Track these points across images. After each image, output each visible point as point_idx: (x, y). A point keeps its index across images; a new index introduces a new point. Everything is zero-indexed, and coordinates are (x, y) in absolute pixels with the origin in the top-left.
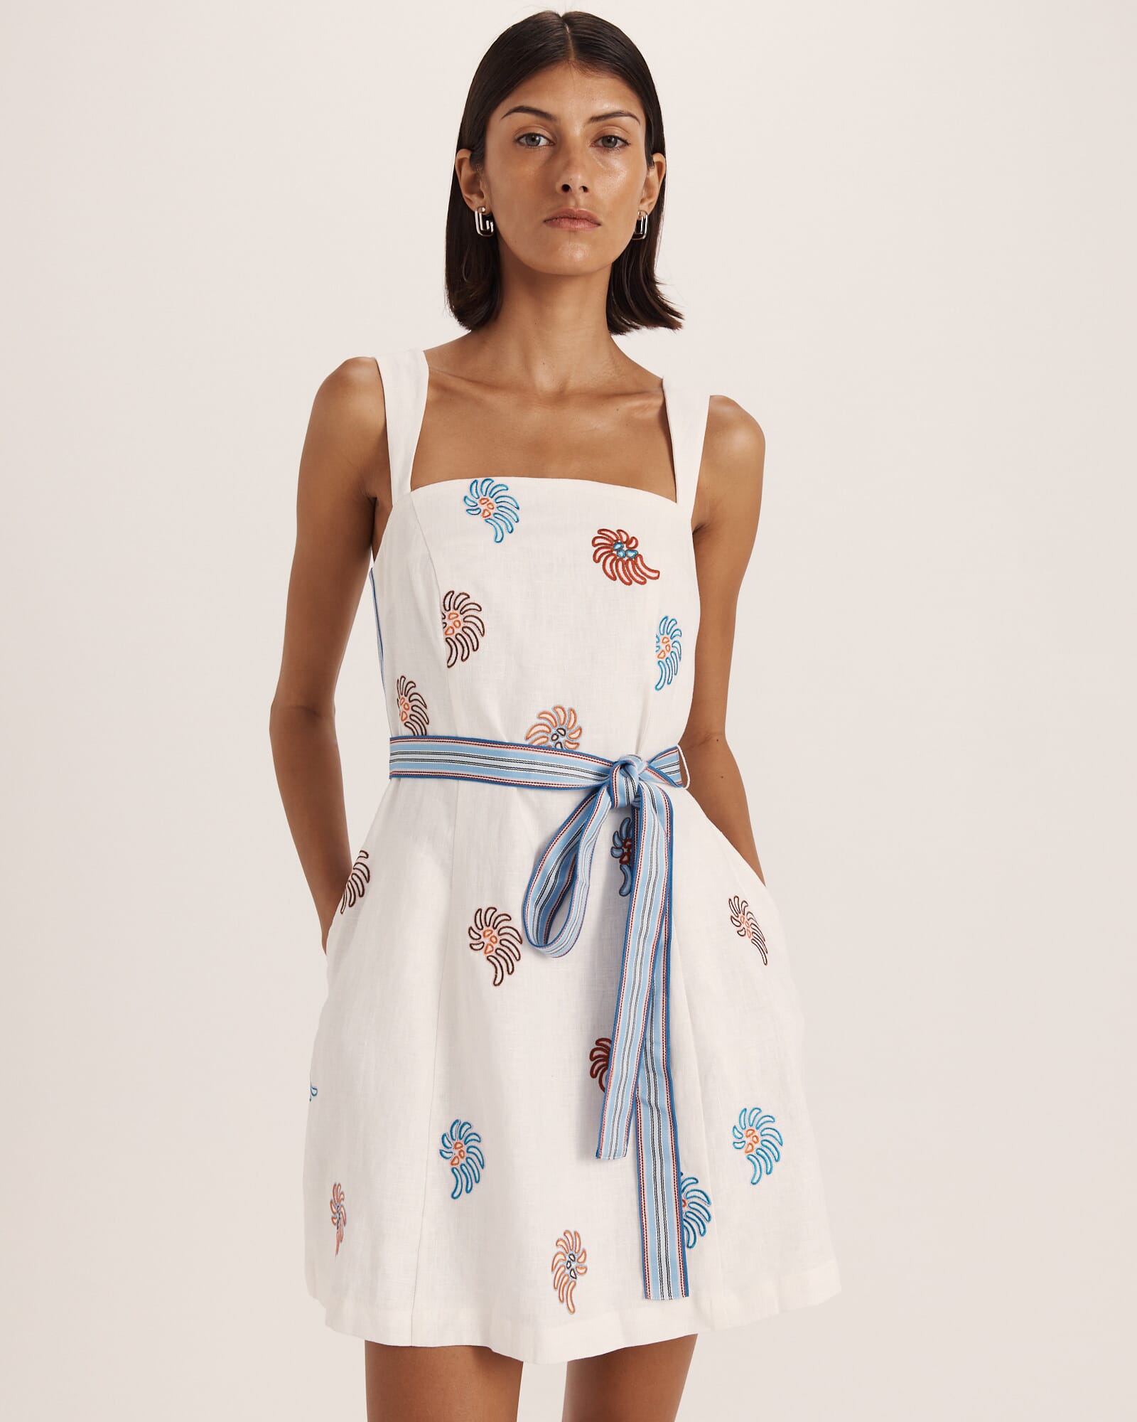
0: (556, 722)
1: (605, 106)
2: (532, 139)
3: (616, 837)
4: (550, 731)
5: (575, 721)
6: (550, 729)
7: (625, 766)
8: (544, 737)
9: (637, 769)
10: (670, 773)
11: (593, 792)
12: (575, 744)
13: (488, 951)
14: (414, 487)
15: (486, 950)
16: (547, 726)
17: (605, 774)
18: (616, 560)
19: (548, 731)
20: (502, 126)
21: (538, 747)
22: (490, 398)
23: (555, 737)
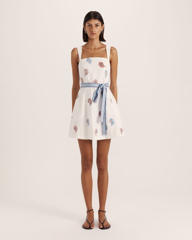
0: (95, 81)
1: (97, 23)
2: (90, 26)
5: (97, 81)
7: (102, 84)
9: (103, 85)
11: (99, 87)
12: (97, 83)
13: (89, 102)
14: (81, 59)
17: (100, 86)
18: (101, 65)
20: (87, 25)
22: (88, 50)
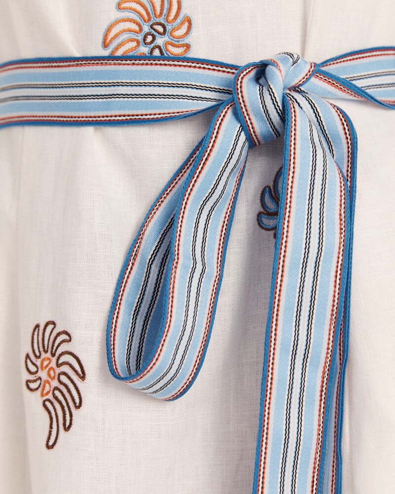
0: (148, 14)
3: (267, 196)
4: (141, 29)
5: (179, 8)
6: (140, 26)
8: (132, 40)
10: (369, 87)
12: (183, 46)
13: (45, 392)
15: (43, 389)
16: (135, 22)
19: (137, 28)
21: (124, 58)
23: (150, 38)
